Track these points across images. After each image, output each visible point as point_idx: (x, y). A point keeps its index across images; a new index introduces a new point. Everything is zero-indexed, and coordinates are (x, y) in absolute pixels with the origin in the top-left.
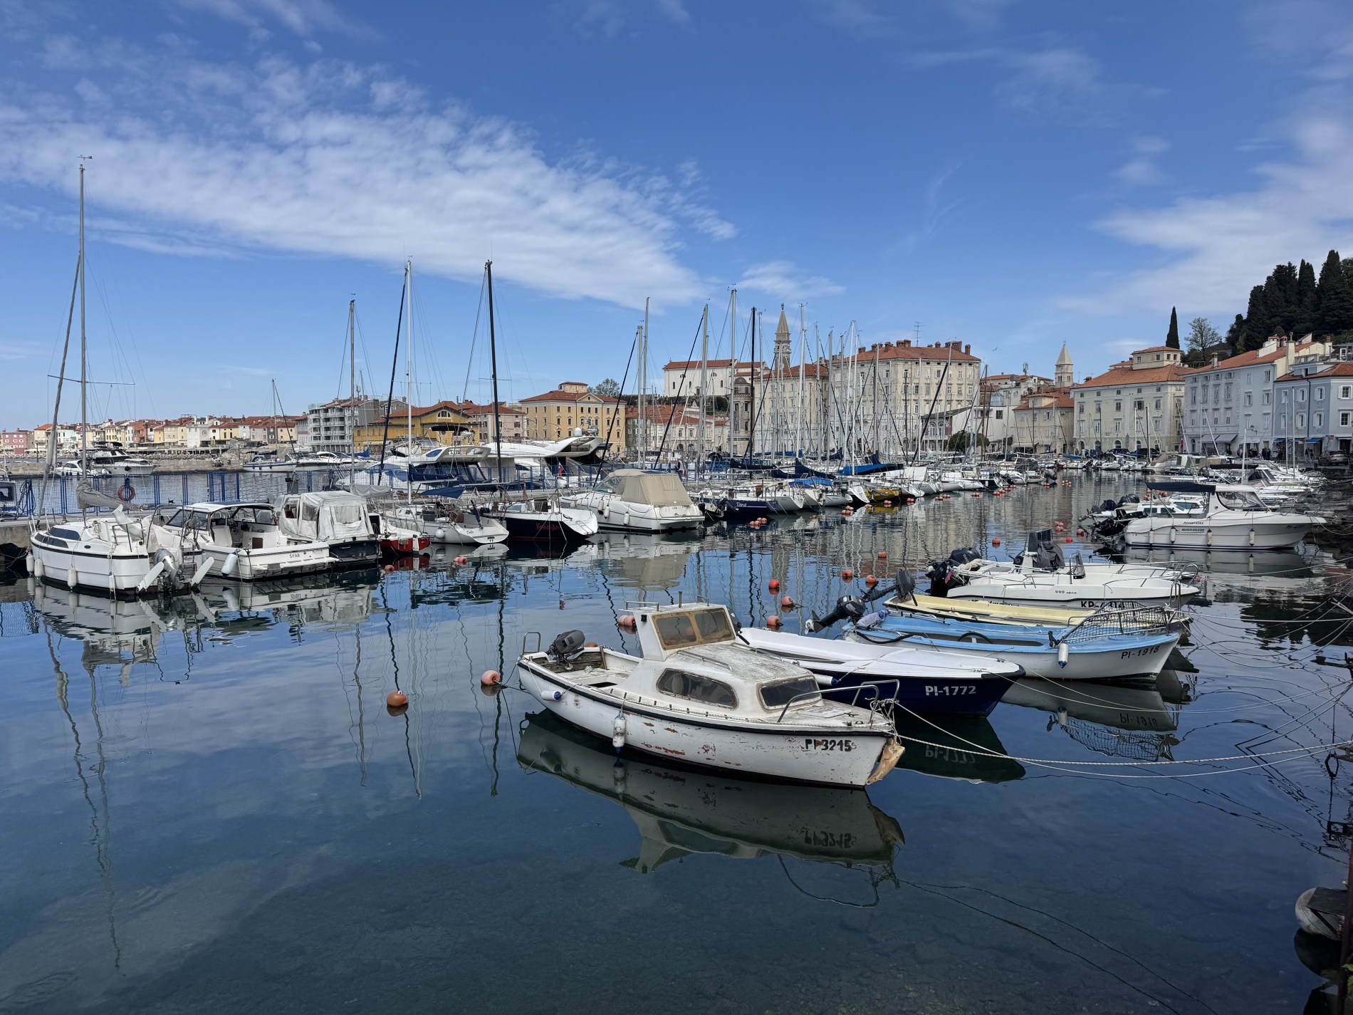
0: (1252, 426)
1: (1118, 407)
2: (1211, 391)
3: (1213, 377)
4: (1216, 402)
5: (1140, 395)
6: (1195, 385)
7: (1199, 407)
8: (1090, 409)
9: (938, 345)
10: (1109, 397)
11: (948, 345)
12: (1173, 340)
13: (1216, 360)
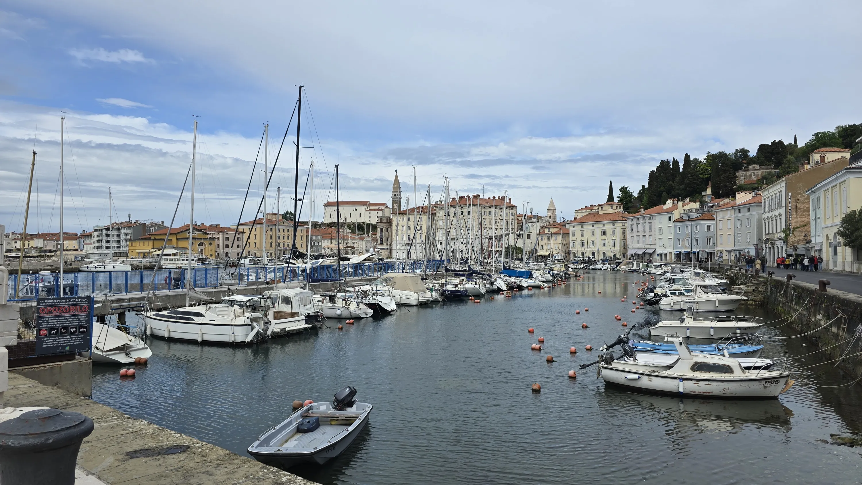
0: (663, 245)
1: (593, 234)
2: (641, 226)
3: (641, 219)
4: (644, 232)
5: (604, 228)
6: (632, 223)
7: (635, 234)
8: (578, 234)
9: (494, 198)
10: (588, 228)
11: (499, 197)
12: (611, 198)
13: (643, 210)
